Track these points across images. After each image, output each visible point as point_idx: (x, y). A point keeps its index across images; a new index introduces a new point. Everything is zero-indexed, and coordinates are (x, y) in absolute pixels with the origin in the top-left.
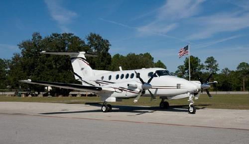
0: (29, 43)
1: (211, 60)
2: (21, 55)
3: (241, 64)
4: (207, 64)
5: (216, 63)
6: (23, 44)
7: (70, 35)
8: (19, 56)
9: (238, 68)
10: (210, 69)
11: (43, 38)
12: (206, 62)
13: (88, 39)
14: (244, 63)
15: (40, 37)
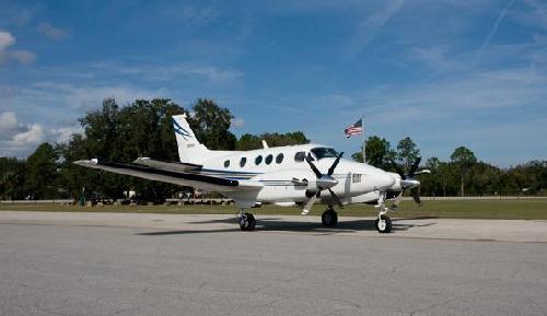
0: (98, 116)
1: (407, 144)
2: (84, 136)
3: (457, 150)
4: (401, 151)
5: (416, 148)
6: (87, 118)
7: (165, 102)
8: (80, 137)
9: (452, 157)
10: (404, 159)
11: (121, 106)
12: (399, 147)
13: (196, 109)
14: (463, 148)
15: (116, 106)
